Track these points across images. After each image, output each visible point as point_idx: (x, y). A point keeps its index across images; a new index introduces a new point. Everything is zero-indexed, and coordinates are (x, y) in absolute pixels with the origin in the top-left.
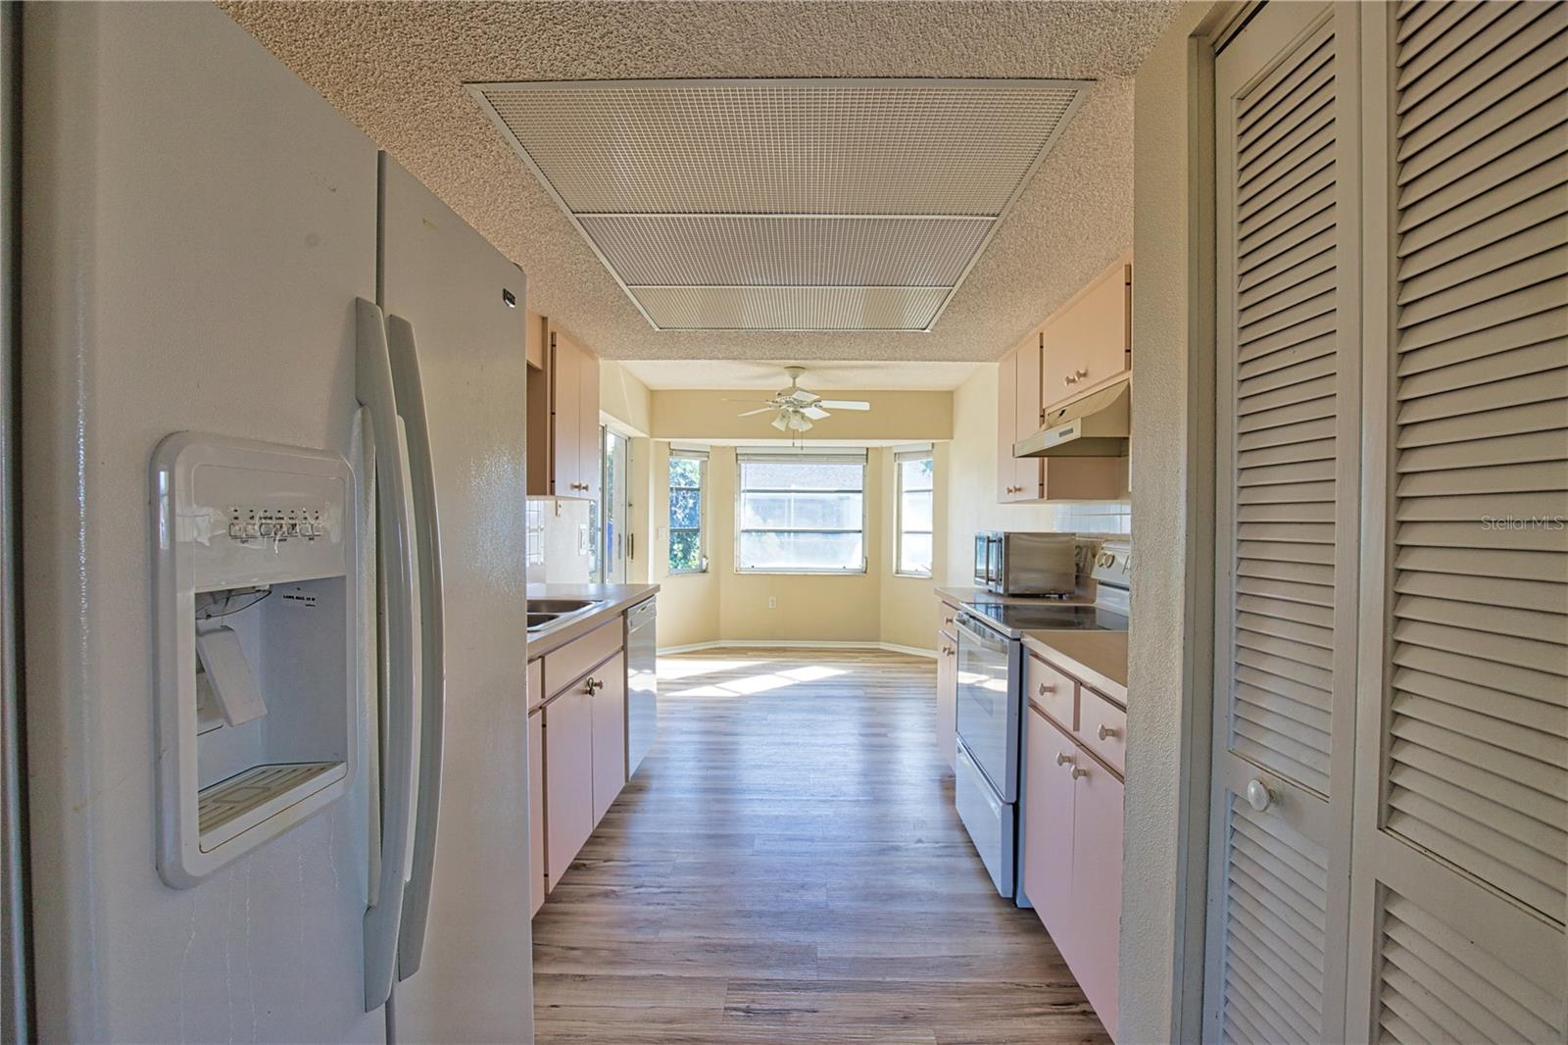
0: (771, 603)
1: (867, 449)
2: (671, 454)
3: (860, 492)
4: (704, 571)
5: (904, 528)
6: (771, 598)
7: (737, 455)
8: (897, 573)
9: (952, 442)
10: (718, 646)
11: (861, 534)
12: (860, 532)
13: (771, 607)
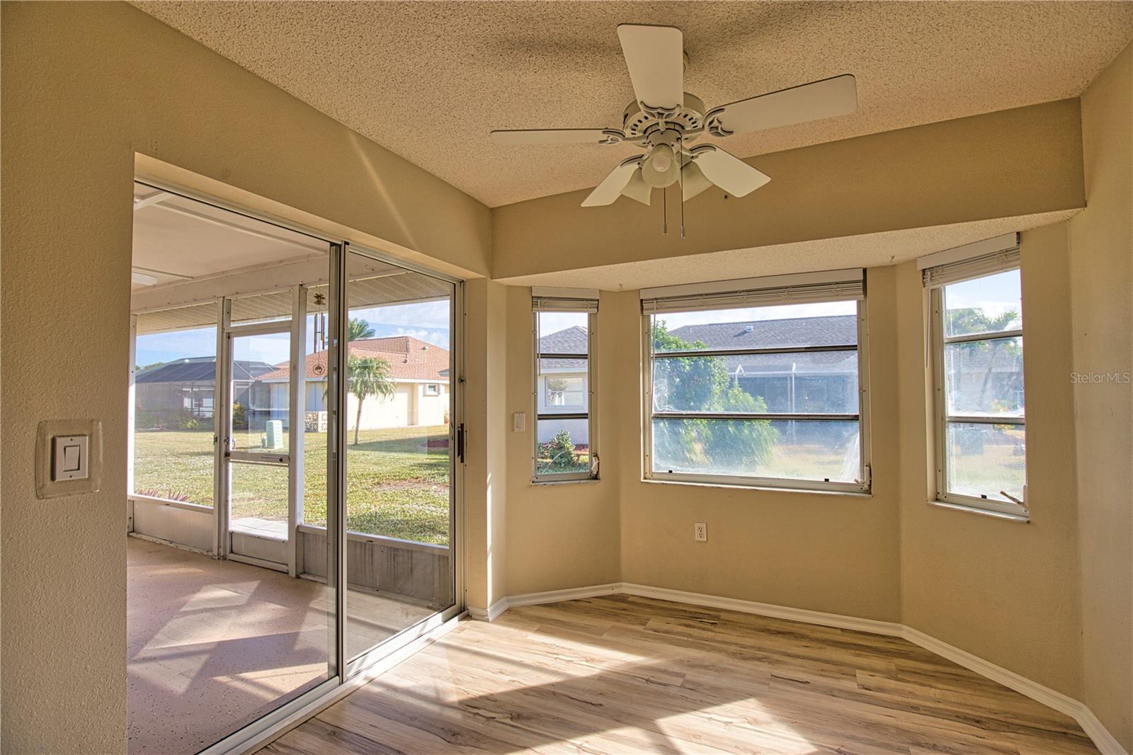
0: (697, 533)
1: (865, 271)
2: (534, 304)
3: (853, 348)
4: (596, 478)
5: (951, 411)
6: (697, 525)
7: (642, 300)
8: (937, 500)
9: (1081, 217)
10: (616, 591)
11: (856, 425)
12: (856, 418)
13: (698, 538)
